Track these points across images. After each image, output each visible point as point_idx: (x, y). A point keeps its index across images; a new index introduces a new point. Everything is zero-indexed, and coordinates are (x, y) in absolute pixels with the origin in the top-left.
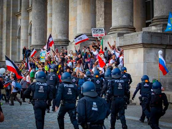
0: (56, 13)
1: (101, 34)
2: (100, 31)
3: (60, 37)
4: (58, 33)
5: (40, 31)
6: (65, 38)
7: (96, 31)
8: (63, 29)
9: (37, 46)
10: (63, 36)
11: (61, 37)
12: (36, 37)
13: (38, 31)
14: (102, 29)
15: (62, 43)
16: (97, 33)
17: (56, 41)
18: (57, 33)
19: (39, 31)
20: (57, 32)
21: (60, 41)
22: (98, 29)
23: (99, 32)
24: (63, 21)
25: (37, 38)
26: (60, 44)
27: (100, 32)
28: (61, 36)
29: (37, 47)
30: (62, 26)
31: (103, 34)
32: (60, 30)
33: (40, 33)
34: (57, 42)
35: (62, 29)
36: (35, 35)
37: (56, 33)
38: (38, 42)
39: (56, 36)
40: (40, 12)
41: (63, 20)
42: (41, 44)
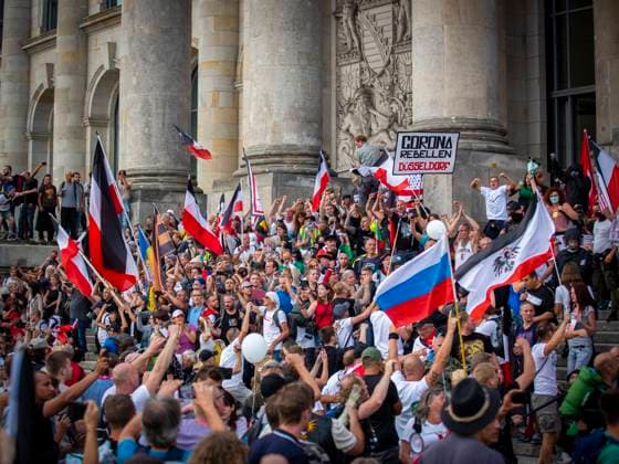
0: (273, 30)
1: (434, 160)
2: (436, 146)
3: (290, 138)
4: (285, 119)
5: (168, 111)
6: (310, 142)
7: (420, 143)
8: (305, 103)
9: (155, 175)
10: (304, 133)
11: (295, 137)
12: (149, 136)
13: (160, 111)
14: (447, 136)
15: (304, 163)
16: (420, 156)
17: (274, 152)
18: (277, 119)
19: (164, 115)
20: (279, 114)
21: (291, 155)
22: (428, 139)
23: (430, 152)
24: (304, 68)
25: (154, 140)
26: (295, 168)
27: (436, 154)
28: (298, 131)
29: (156, 181)
30: (299, 90)
31: (447, 159)
32: (292, 107)
33: (167, 122)
34: (277, 159)
35: (301, 101)
36: (147, 130)
37: (275, 118)
38: (156, 160)
39: (274, 132)
40: (166, 31)
41: (303, 62)
42: (172, 167)
